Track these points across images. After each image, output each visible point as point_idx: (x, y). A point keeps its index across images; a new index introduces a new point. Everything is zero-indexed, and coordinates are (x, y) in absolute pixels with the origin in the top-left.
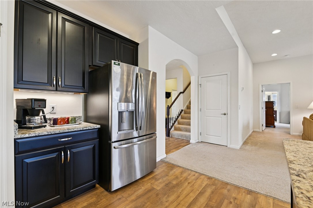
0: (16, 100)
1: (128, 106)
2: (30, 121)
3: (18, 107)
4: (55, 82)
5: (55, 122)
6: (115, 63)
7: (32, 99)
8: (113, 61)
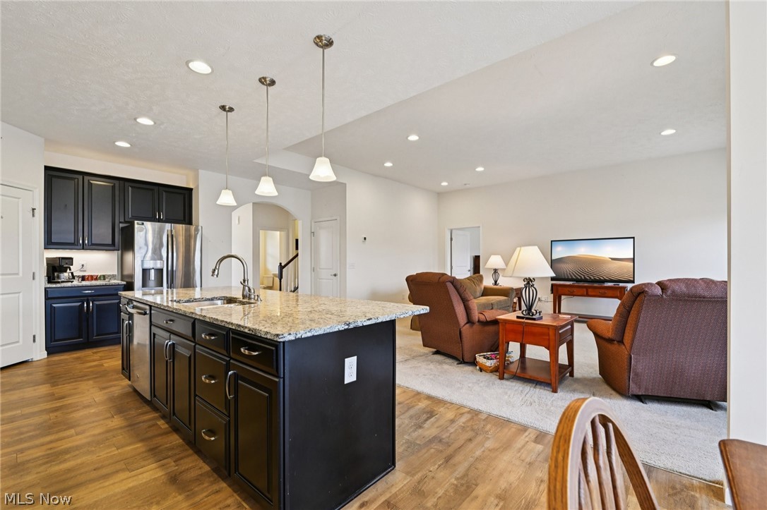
0: (47, 258)
1: (156, 264)
2: (58, 277)
3: (47, 264)
4: (81, 242)
5: (83, 278)
6: (138, 224)
7: (59, 258)
8: (136, 222)
